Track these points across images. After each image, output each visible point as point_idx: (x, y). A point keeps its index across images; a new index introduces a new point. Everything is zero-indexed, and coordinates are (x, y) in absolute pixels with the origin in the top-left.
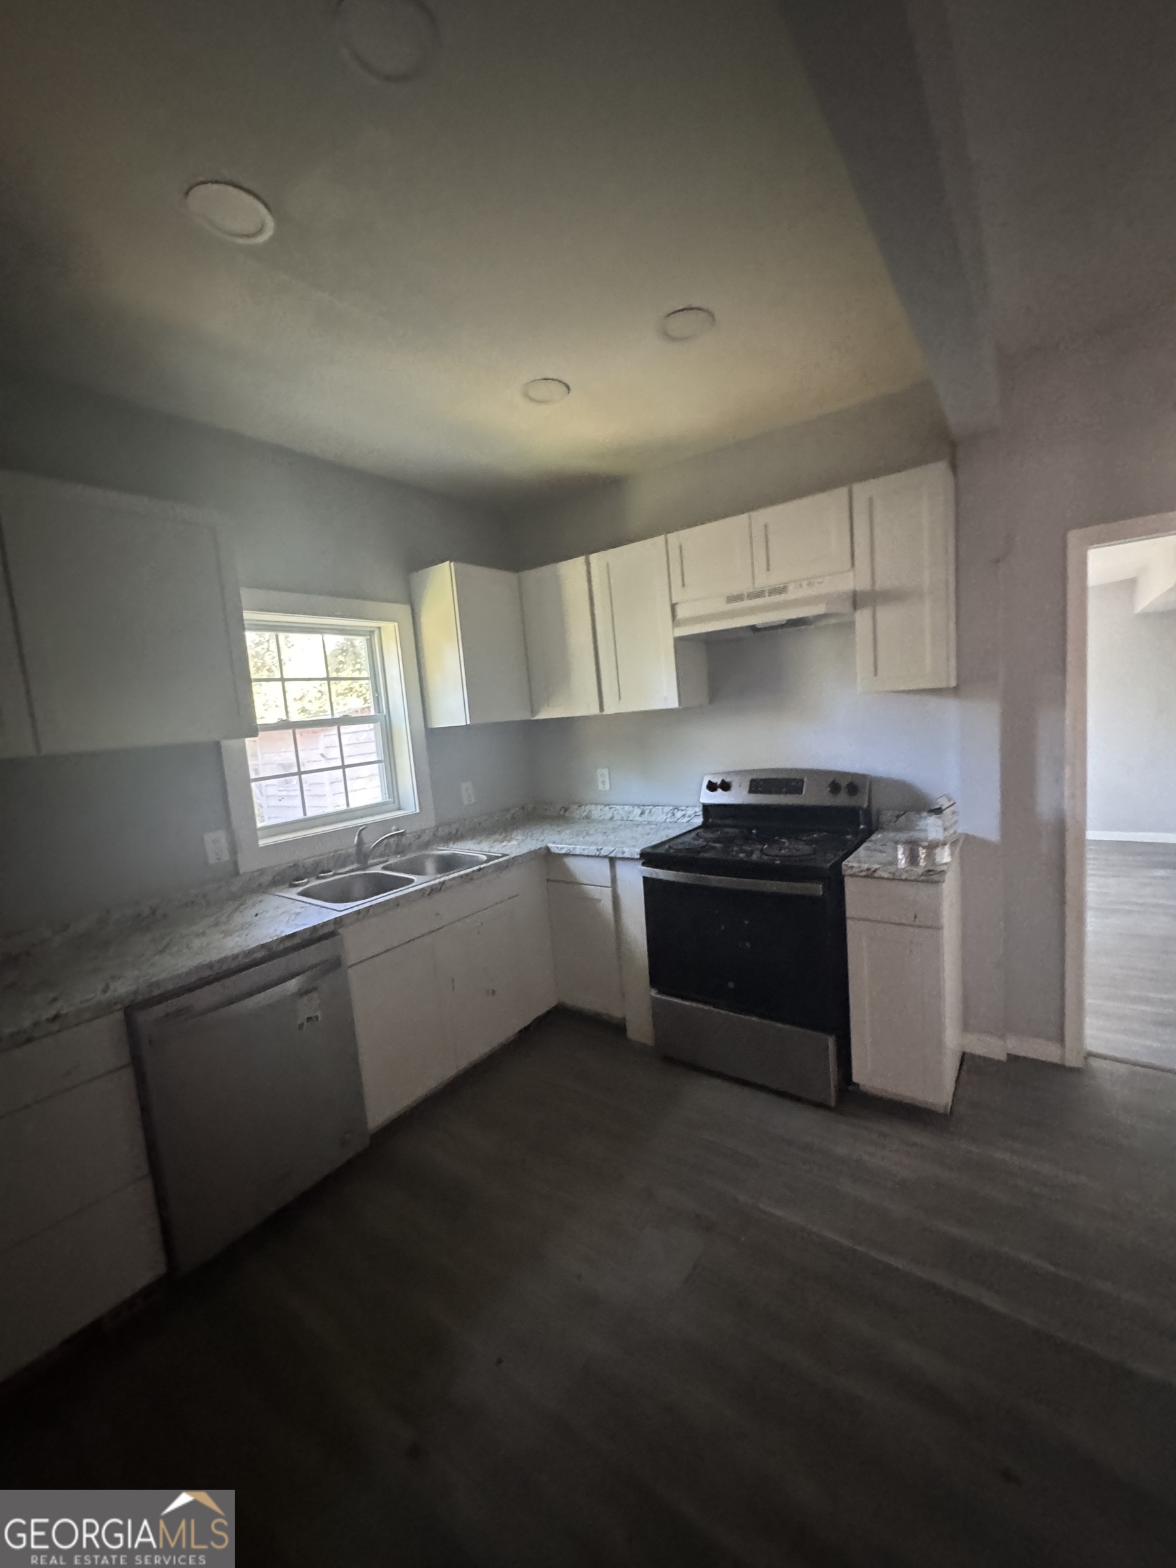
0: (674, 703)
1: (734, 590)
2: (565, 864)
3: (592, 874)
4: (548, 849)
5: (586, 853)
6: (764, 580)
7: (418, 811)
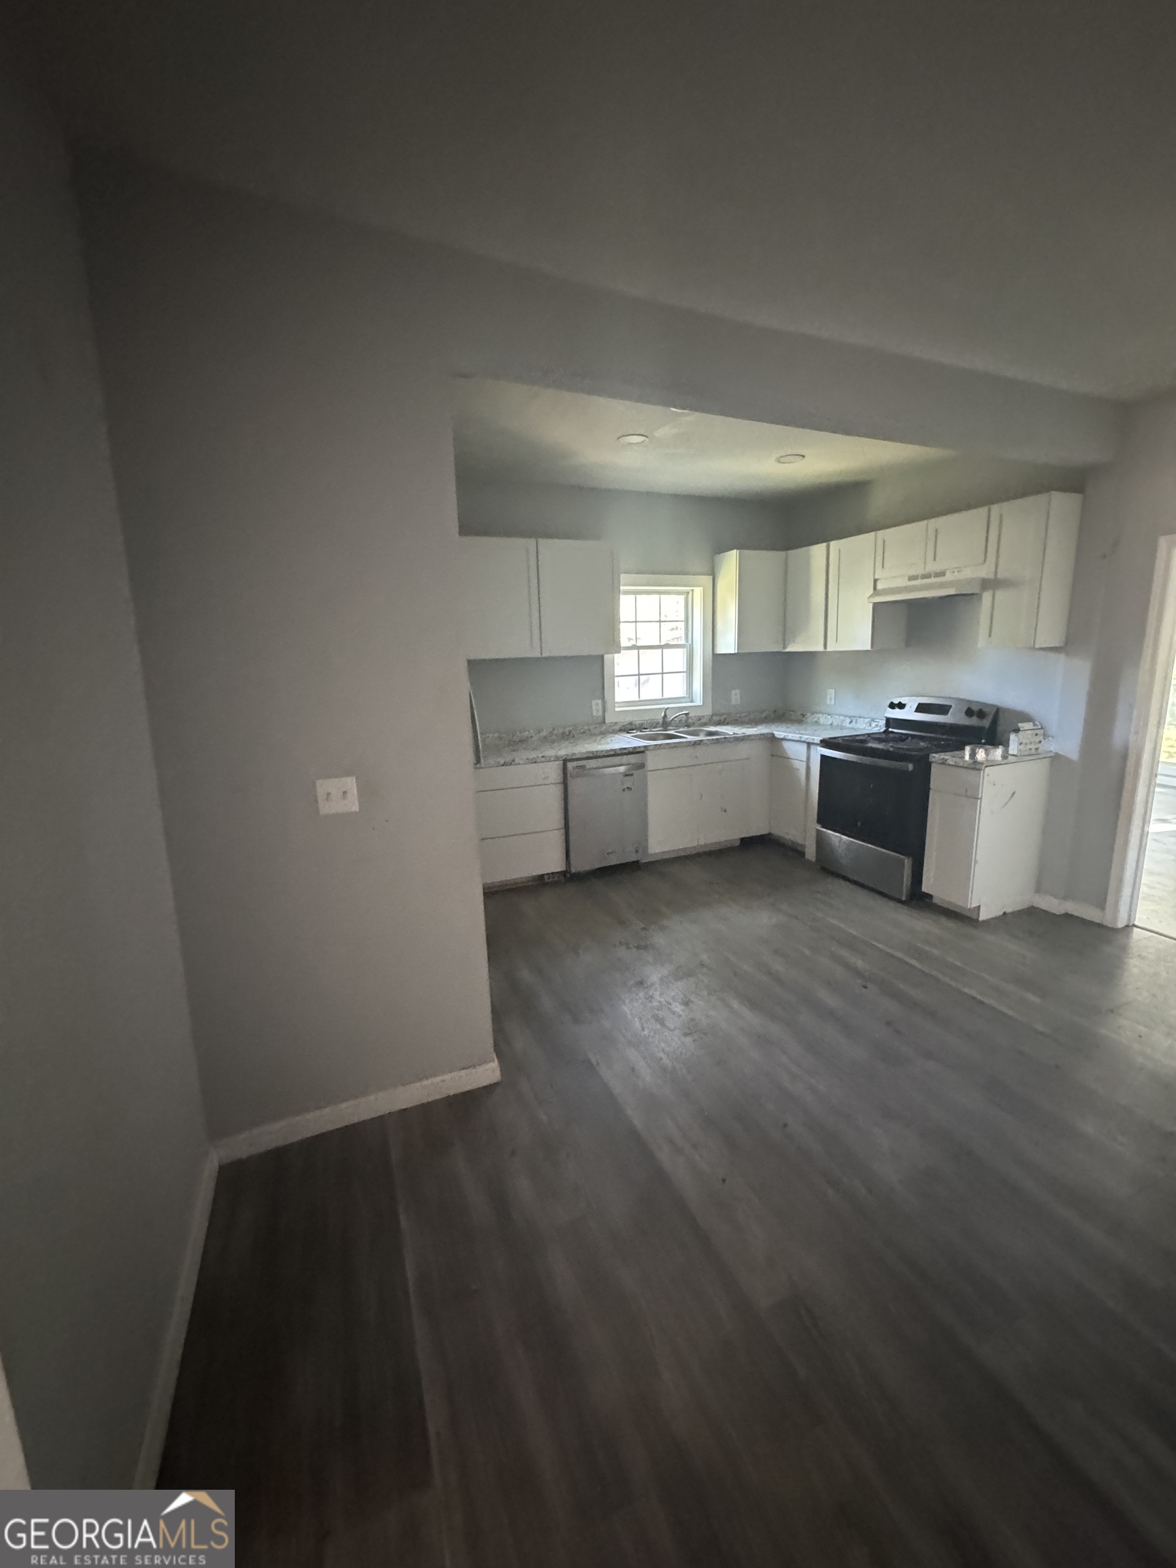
0: (868, 647)
1: (912, 572)
2: (782, 746)
3: (796, 752)
4: (773, 734)
5: (793, 738)
6: (932, 567)
7: (701, 704)
